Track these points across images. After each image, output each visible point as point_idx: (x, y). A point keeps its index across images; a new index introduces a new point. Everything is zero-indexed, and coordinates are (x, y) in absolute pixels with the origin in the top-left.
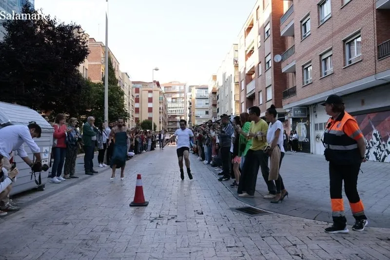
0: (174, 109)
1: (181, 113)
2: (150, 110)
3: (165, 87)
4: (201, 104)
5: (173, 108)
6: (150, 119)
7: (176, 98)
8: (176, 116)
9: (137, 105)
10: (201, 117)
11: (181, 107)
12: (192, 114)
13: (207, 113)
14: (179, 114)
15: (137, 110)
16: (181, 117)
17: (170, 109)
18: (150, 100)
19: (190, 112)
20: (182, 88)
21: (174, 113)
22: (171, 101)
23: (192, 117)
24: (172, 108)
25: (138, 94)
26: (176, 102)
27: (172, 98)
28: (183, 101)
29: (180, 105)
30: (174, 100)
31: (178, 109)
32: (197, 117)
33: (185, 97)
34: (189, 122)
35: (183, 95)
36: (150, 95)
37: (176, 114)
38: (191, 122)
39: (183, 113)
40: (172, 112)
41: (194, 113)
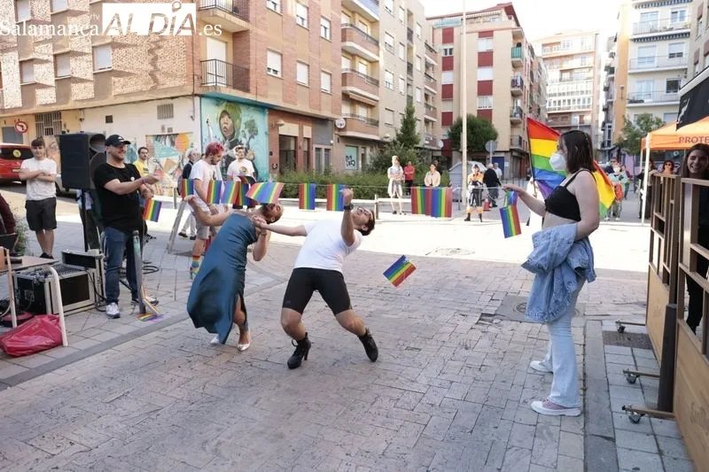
0: (566, 98)
1: (583, 107)
2: (485, 88)
3: (544, 45)
4: (651, 59)
5: (564, 94)
7: (570, 70)
8: (570, 113)
9: (446, 78)
10: (648, 101)
11: (582, 92)
14: (577, 110)
15: (448, 92)
16: (581, 117)
17: (554, 99)
18: (485, 59)
19: (609, 98)
20: (589, 44)
21: (564, 108)
22: (558, 77)
24: (560, 94)
25: (448, 46)
26: (571, 79)
27: (562, 71)
28: (591, 74)
29: (583, 86)
30: (566, 75)
31: (576, 97)
32: (631, 102)
33: (596, 66)
34: (604, 124)
35: (589, 61)
36: (484, 45)
37: (569, 108)
38: (611, 122)
39: (588, 107)
40: (559, 104)
41: (622, 88)
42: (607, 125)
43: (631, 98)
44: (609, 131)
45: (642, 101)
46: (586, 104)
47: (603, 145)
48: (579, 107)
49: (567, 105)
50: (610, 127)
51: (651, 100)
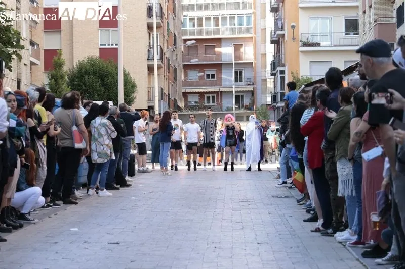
1: (240, 31)
5: (206, 7)
6: (110, 54)
8: (219, 41)
10: (326, 44)
11: (237, 5)
12: (287, 32)
13: (352, 26)
14: (228, 35)
16: (237, 48)
17: (191, 14)
19: (279, 26)
21: (208, 31)
23: (289, 46)
24: (200, 7)
31: (227, 12)
32: (306, 45)
34: (273, 66)
37: (217, 32)
38: (284, 65)
39: (248, 30)
40: (200, 25)
41: (293, 27)
42: (279, 69)
43: (305, 40)
44: (283, 79)
45: (318, 45)
46: (245, 26)
47: (274, 98)
48: (233, 31)
49: (212, 27)
50: (282, 72)
51: (329, 43)
